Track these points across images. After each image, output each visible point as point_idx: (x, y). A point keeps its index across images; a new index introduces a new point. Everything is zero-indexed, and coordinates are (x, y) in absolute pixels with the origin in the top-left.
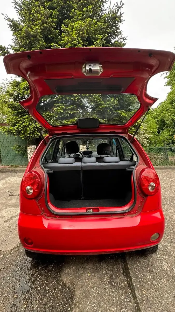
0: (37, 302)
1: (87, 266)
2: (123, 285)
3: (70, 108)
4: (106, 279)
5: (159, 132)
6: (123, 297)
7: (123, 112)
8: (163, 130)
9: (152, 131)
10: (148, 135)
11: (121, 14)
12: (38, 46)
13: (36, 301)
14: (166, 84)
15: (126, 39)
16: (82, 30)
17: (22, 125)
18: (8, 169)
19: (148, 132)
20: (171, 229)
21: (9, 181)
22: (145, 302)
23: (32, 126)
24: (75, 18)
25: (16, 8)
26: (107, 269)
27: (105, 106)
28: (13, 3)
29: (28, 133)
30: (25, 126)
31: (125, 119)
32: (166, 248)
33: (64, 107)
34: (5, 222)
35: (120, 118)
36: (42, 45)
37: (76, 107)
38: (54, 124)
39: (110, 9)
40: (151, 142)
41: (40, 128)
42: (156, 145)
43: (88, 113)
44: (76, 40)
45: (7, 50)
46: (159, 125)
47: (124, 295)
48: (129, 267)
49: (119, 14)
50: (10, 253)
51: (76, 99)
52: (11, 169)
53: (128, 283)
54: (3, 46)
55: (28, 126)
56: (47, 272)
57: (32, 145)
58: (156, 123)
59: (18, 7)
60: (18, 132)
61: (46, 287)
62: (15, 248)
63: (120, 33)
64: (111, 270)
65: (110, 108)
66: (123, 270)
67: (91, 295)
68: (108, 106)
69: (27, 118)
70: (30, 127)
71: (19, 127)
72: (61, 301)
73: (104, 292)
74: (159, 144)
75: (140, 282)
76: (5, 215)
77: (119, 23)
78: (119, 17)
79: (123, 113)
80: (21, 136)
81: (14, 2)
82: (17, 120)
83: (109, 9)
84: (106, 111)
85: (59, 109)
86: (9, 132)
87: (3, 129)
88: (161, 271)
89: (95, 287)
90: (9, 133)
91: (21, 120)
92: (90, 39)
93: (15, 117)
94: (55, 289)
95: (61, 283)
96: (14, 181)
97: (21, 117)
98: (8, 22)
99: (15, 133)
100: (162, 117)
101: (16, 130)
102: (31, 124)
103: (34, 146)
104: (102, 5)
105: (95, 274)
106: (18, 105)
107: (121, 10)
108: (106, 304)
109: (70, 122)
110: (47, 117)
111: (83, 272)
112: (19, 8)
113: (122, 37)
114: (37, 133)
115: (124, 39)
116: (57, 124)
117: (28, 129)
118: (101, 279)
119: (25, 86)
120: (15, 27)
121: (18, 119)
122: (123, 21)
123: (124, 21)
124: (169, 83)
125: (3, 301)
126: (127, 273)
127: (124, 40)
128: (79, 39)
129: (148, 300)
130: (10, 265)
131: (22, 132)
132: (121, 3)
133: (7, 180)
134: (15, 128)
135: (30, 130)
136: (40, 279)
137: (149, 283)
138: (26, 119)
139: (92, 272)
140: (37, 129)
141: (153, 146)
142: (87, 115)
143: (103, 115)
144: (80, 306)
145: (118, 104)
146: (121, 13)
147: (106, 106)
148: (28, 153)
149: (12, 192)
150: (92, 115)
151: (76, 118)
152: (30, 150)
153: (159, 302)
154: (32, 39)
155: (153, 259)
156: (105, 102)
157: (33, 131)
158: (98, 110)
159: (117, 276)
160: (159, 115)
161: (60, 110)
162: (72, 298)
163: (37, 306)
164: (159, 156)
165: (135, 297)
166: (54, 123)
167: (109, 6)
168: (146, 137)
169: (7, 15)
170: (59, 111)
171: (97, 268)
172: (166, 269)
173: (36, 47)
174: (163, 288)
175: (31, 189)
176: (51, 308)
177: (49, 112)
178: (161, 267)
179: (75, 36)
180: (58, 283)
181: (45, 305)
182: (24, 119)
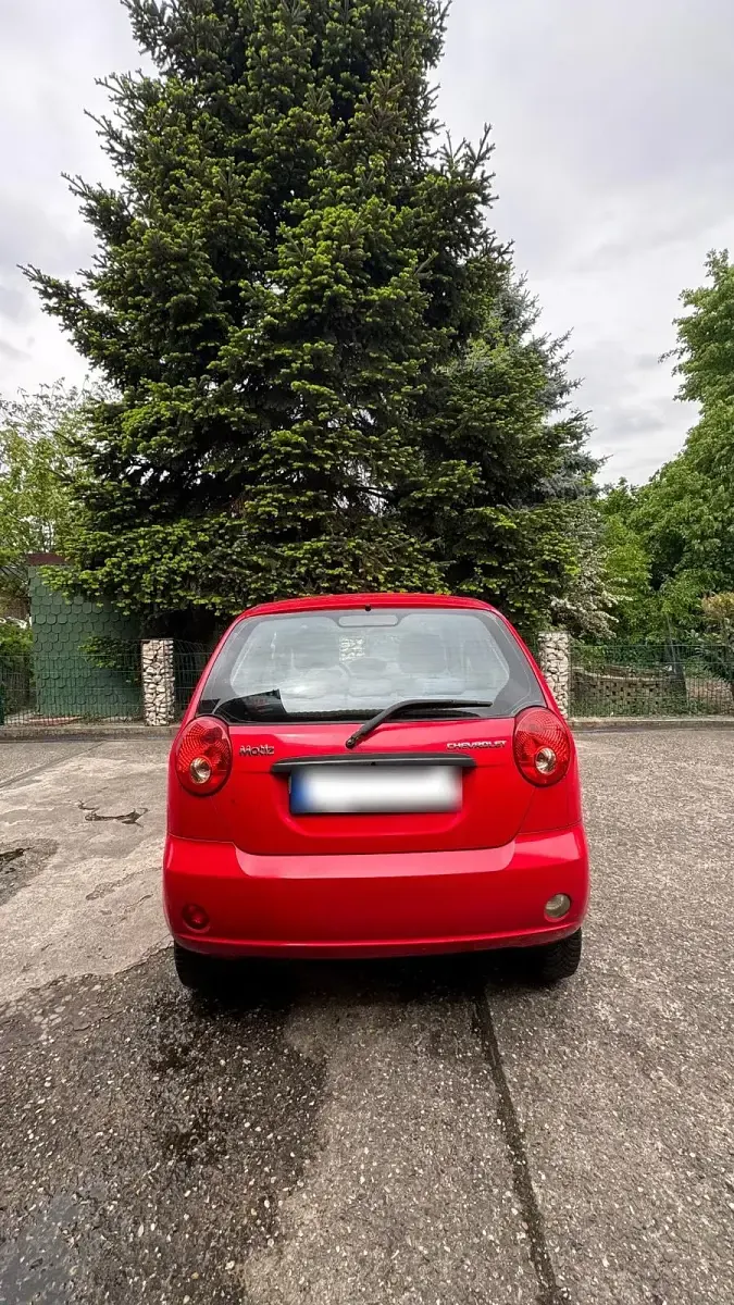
0: (220, 1089)
1: (362, 1011)
2: (469, 1054)
3: (303, 499)
4: (420, 1043)
5: (656, 583)
6: (466, 1081)
7: (502, 511)
8: (672, 574)
9: (626, 581)
10: (612, 598)
11: (485, 180)
12: (194, 289)
13: (216, 1088)
14: (682, 393)
15: (510, 250)
16: (350, 238)
17: (124, 564)
18: (65, 727)
19: (613, 584)
20: (645, 918)
21: (79, 772)
22: (526, 1090)
23: (163, 567)
24: (323, 194)
25: (112, 150)
26: (425, 1019)
27: (433, 492)
28: (103, 134)
29: (147, 593)
30: (137, 567)
31: (510, 541)
32: (616, 969)
33: (280, 495)
34: (88, 898)
35: (490, 535)
36: (205, 285)
37: (326, 496)
38: (244, 560)
39: (447, 154)
40: (624, 622)
41: (193, 573)
42: (645, 635)
43: (372, 518)
44: (329, 270)
45: (75, 295)
46: (657, 554)
47: (469, 1075)
48: (492, 1014)
49: (477, 175)
50: (122, 981)
51: (328, 466)
52: (77, 727)
53: (483, 1051)
54: (62, 282)
55: (145, 567)
56: (244, 1027)
57: (159, 637)
58: (645, 547)
59: (119, 148)
60: (110, 589)
61: (240, 1058)
62: (136, 967)
63: (484, 235)
64: (436, 1021)
65: (451, 498)
66: (473, 1019)
67: (374, 1076)
68: (443, 490)
69: (143, 537)
70: (155, 570)
71: (115, 572)
72: (288, 1088)
73: (412, 1070)
74: (658, 629)
75: (520, 1047)
76: (85, 877)
77: (480, 208)
78: (479, 187)
79: (502, 517)
80: (120, 605)
81: (103, 130)
82: (106, 544)
83: (443, 156)
84: (437, 509)
85: (262, 503)
86: (77, 588)
87: (54, 577)
88: (588, 1023)
89: (387, 1060)
90: (75, 594)
91: (119, 545)
92: (378, 261)
93: (99, 534)
94: (270, 1063)
95: (286, 1051)
96: (95, 771)
97: (119, 533)
98: (83, 202)
99: (97, 594)
100: (668, 522)
101: (101, 583)
102: (159, 559)
103: (166, 643)
104: (420, 140)
105: (385, 1032)
106: (110, 488)
107: (483, 165)
108: (415, 1093)
109: (302, 551)
110: (217, 531)
111: (352, 1025)
112: (124, 151)
113: (494, 245)
114: (179, 591)
115: (502, 250)
116: (255, 558)
117: (146, 577)
118: (405, 1042)
119: (140, 422)
120: (106, 215)
121: (111, 540)
122: (492, 199)
123: (497, 198)
124: (692, 391)
125: (122, 1088)
126: (483, 1029)
127: (500, 254)
128: (338, 268)
129: (537, 1086)
130: (128, 1010)
131: (126, 588)
132: (482, 145)
133: (67, 767)
134: (100, 573)
135: (156, 581)
136: (221, 1041)
137: (547, 1051)
138: (141, 542)
139: (376, 1027)
140: (179, 579)
141: (633, 639)
142: (364, 524)
143: (428, 524)
144: (344, 1097)
145: (484, 482)
146: (485, 175)
147: (437, 492)
148: (145, 666)
149: (96, 806)
150: (386, 526)
151: (328, 538)
152: (152, 657)
153: (570, 1089)
154: (172, 267)
155: (569, 995)
156: (435, 477)
157: (164, 584)
158: (407, 508)
159: (455, 1035)
160: (654, 516)
161: (267, 509)
162: (319, 1083)
163: (220, 1097)
164: (647, 679)
165: (500, 1079)
166: (246, 555)
167: (444, 148)
168: (605, 604)
169: (80, 178)
170: (264, 512)
171: (393, 1015)
172: (603, 1019)
173: (187, 291)
174: (585, 1060)
175: (203, 767)
176: (261, 1102)
177: (225, 513)
178: (591, 1015)
179: (324, 260)
180: (276, 1050)
181: (243, 1096)
182: (130, 539)
